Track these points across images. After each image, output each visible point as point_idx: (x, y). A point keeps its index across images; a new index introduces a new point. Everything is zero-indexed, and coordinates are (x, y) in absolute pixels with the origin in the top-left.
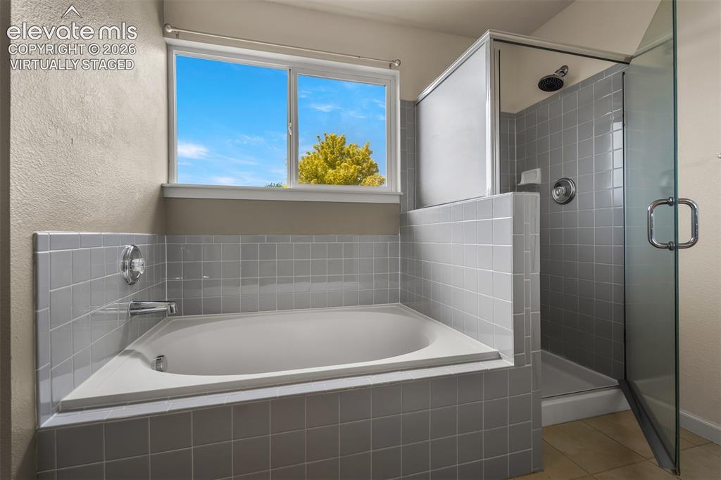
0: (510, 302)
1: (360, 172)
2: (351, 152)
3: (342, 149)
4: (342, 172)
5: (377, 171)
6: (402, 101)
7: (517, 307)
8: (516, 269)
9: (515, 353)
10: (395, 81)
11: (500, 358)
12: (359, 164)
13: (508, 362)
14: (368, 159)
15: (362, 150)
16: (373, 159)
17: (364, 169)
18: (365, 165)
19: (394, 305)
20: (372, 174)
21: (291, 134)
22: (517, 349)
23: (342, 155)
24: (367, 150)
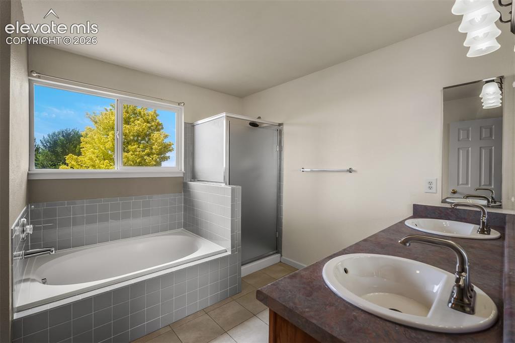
0: (230, 229)
1: (149, 128)
2: (142, 113)
3: (135, 110)
4: (136, 128)
5: (163, 128)
6: (185, 123)
7: (232, 231)
8: (232, 217)
9: (232, 248)
10: (181, 111)
11: (227, 251)
12: (148, 122)
13: (229, 253)
14: (156, 120)
15: (151, 112)
16: (159, 120)
17: (152, 126)
18: (153, 124)
19: (179, 230)
20: (159, 130)
21: (118, 138)
22: (233, 247)
23: (135, 114)
24: (155, 113)
